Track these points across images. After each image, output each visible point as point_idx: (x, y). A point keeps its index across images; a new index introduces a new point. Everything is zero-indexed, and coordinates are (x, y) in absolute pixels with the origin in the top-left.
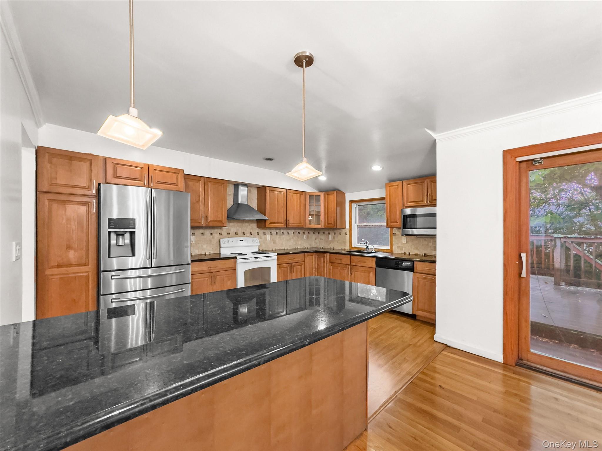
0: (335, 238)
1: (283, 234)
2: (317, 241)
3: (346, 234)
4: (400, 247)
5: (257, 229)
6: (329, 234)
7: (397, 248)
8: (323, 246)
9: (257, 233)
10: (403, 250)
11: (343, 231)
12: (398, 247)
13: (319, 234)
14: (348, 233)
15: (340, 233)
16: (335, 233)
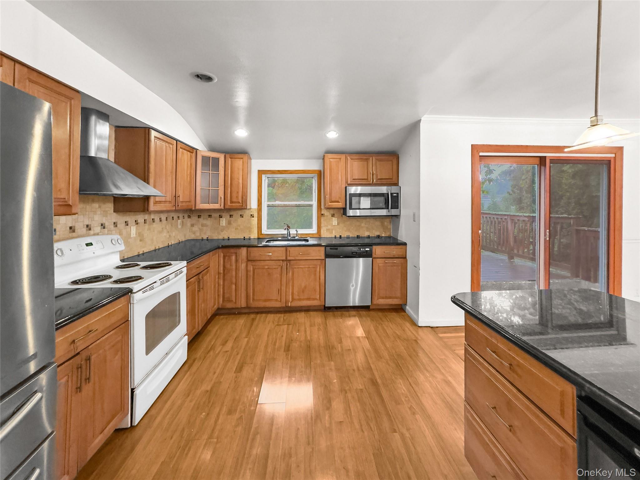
0: (232, 222)
1: (154, 222)
2: (196, 228)
3: (252, 216)
4: (329, 229)
5: (115, 214)
6: (221, 217)
7: (325, 231)
8: (209, 236)
9: (114, 223)
10: (334, 233)
11: (247, 213)
12: (327, 230)
13: (199, 218)
14: (256, 215)
15: (242, 216)
16: (231, 216)
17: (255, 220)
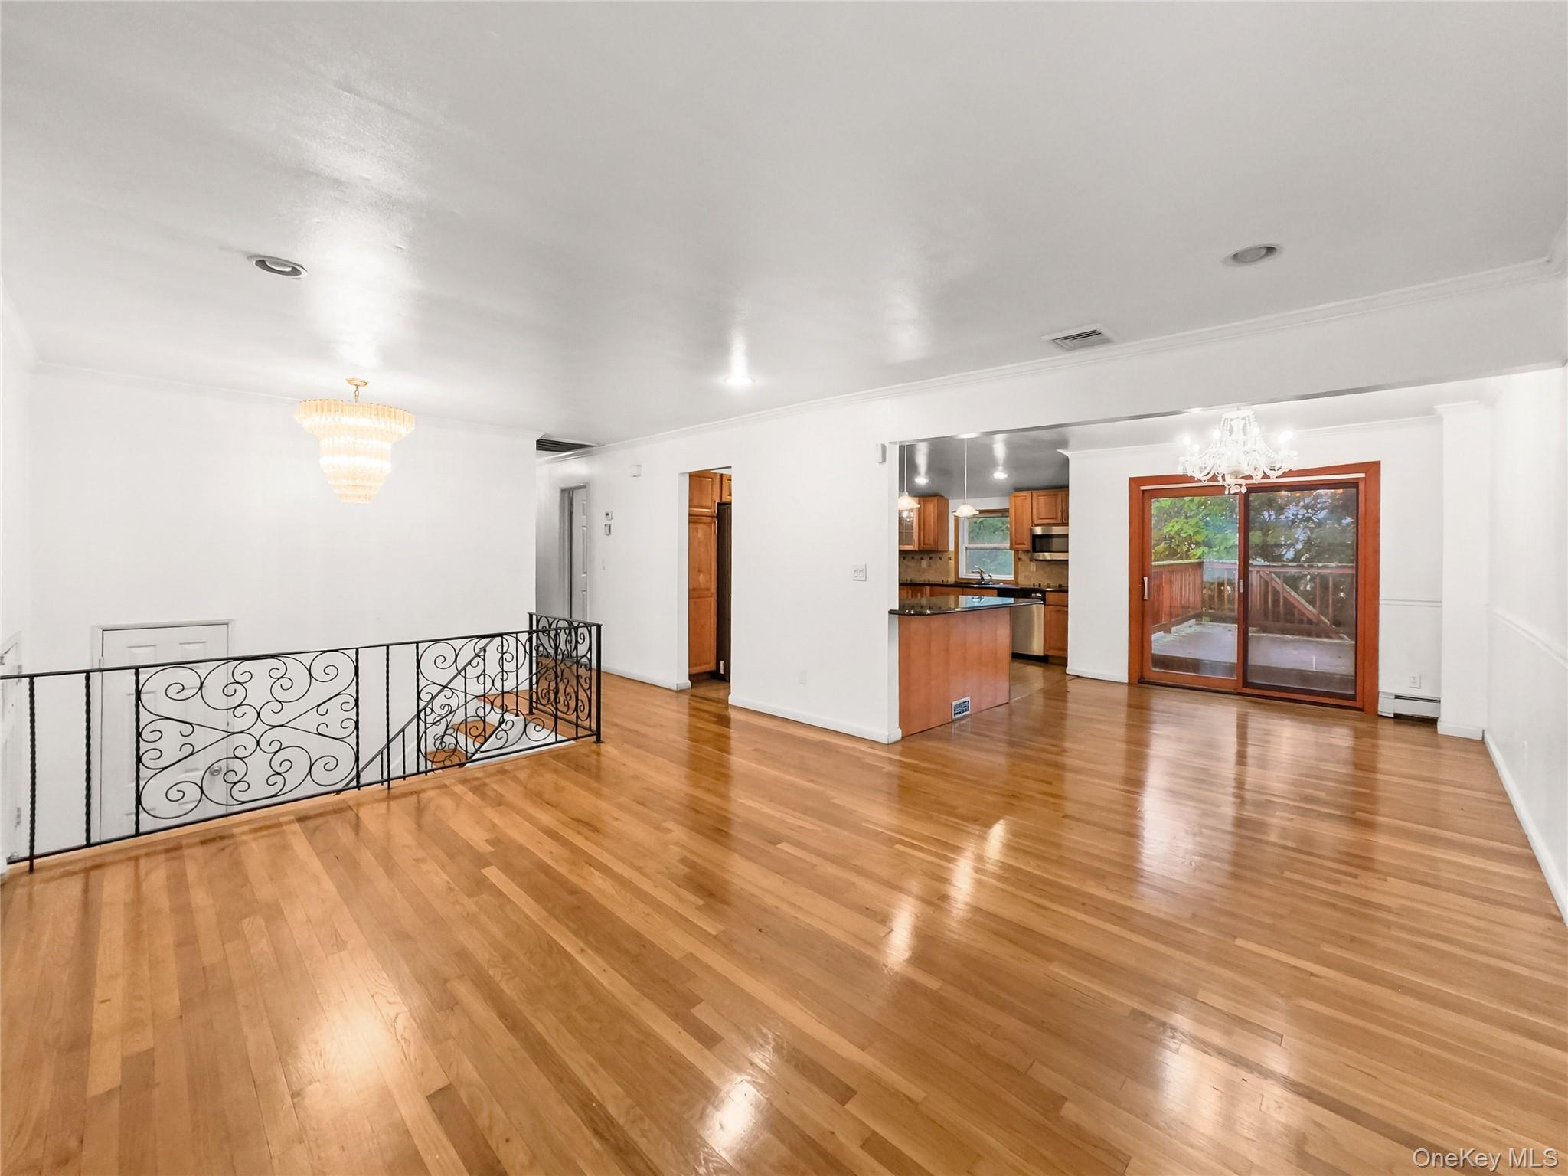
0: (932, 565)
3: (949, 559)
4: (1027, 575)
6: (922, 559)
7: (1023, 577)
8: (912, 577)
10: (1032, 579)
11: (945, 557)
14: (953, 558)
15: (940, 558)
16: (931, 558)
17: (952, 563)
